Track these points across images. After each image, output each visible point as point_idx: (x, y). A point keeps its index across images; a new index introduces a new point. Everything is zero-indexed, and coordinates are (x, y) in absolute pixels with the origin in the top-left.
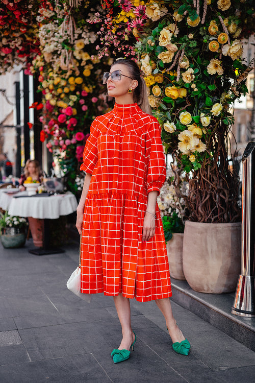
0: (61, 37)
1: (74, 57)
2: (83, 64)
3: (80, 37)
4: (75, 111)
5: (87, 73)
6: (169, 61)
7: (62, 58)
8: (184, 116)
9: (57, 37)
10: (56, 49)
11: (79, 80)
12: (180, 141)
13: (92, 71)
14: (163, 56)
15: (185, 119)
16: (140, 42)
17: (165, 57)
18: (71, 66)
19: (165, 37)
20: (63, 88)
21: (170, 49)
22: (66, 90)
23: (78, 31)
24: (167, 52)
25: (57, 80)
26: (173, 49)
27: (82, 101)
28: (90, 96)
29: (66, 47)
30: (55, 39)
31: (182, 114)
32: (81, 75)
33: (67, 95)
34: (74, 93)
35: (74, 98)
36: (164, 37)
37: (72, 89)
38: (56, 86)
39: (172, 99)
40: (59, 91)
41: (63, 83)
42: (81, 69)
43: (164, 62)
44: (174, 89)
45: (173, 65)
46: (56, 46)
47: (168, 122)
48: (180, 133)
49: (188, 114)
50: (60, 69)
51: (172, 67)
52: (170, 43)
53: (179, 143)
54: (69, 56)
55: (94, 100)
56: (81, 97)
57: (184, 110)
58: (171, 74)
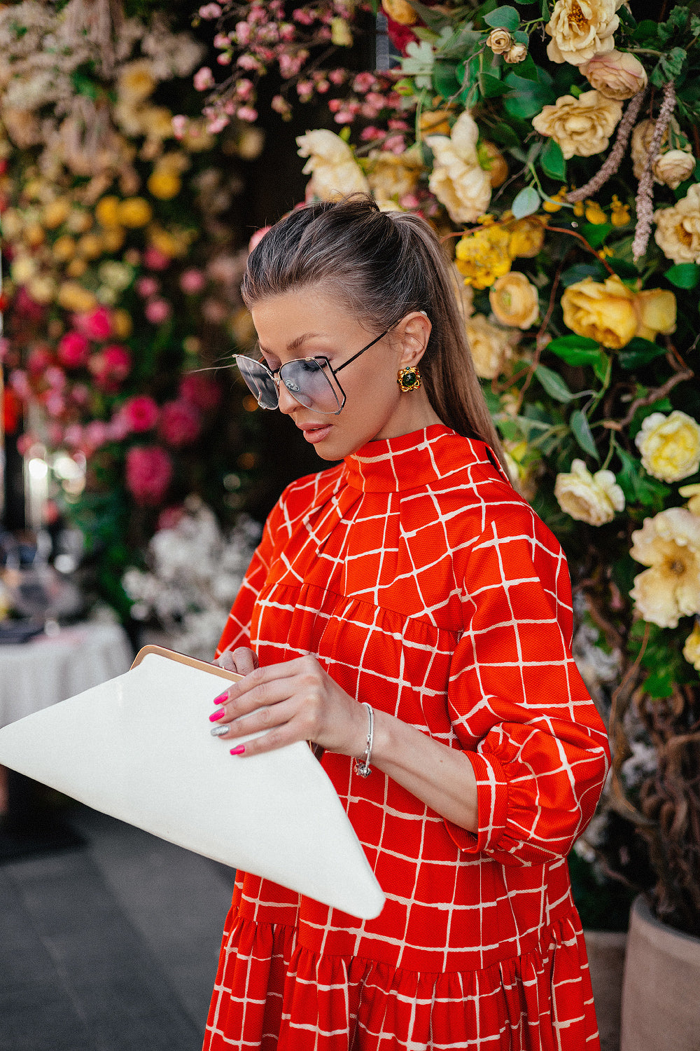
0: (68, 52)
1: (116, 127)
2: (151, 150)
3: (137, 52)
4: (121, 323)
5: (165, 182)
6: (593, 145)
7: (70, 129)
8: (665, 439)
9: (52, 51)
10: (51, 96)
11: (135, 212)
12: (642, 568)
13: (186, 178)
14: (563, 119)
15: (670, 449)
16: (426, 47)
17: (575, 124)
18: (106, 159)
19: (586, 10)
20: (77, 237)
21: (610, 79)
22: (90, 246)
23: (131, 30)
24: (588, 99)
25: (56, 210)
26: (624, 78)
27: (148, 287)
28: (176, 266)
29: (87, 89)
30: (45, 59)
31: (654, 422)
32: (144, 192)
33: (95, 263)
34: (117, 256)
35: (117, 275)
36: (577, 16)
37: (113, 240)
38: (52, 233)
39: (598, 345)
40: (63, 249)
41: (78, 221)
42: (144, 169)
43: (568, 151)
44: (611, 297)
45: (610, 166)
46: (51, 85)
47: (579, 466)
48: (640, 526)
49: (686, 426)
50: (66, 169)
51: (601, 177)
52: (610, 44)
53: (638, 581)
54: (98, 122)
55: (191, 281)
56: (143, 271)
57: (658, 401)
58: (595, 217)
